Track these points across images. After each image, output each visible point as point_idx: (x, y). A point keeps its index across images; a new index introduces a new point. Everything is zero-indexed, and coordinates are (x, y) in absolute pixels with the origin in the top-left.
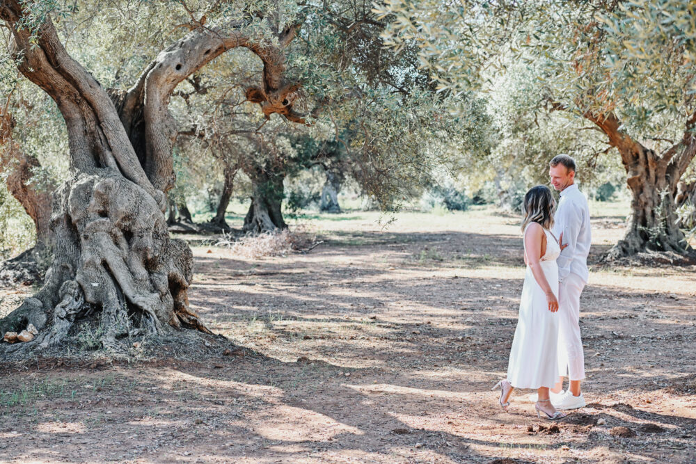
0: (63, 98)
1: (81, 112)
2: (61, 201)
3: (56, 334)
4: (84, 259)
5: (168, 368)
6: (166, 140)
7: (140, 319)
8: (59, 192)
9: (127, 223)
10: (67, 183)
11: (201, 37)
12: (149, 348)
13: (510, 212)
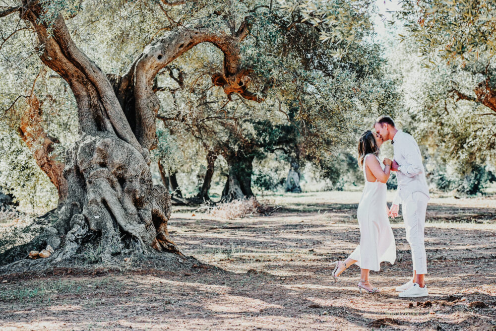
0: (74, 80)
1: (87, 90)
2: (72, 156)
3: (67, 252)
4: (89, 198)
5: (150, 275)
6: (151, 112)
7: (130, 242)
8: (70, 150)
9: (120, 172)
10: (76, 143)
11: (176, 35)
12: (136, 262)
13: (436, 189)
